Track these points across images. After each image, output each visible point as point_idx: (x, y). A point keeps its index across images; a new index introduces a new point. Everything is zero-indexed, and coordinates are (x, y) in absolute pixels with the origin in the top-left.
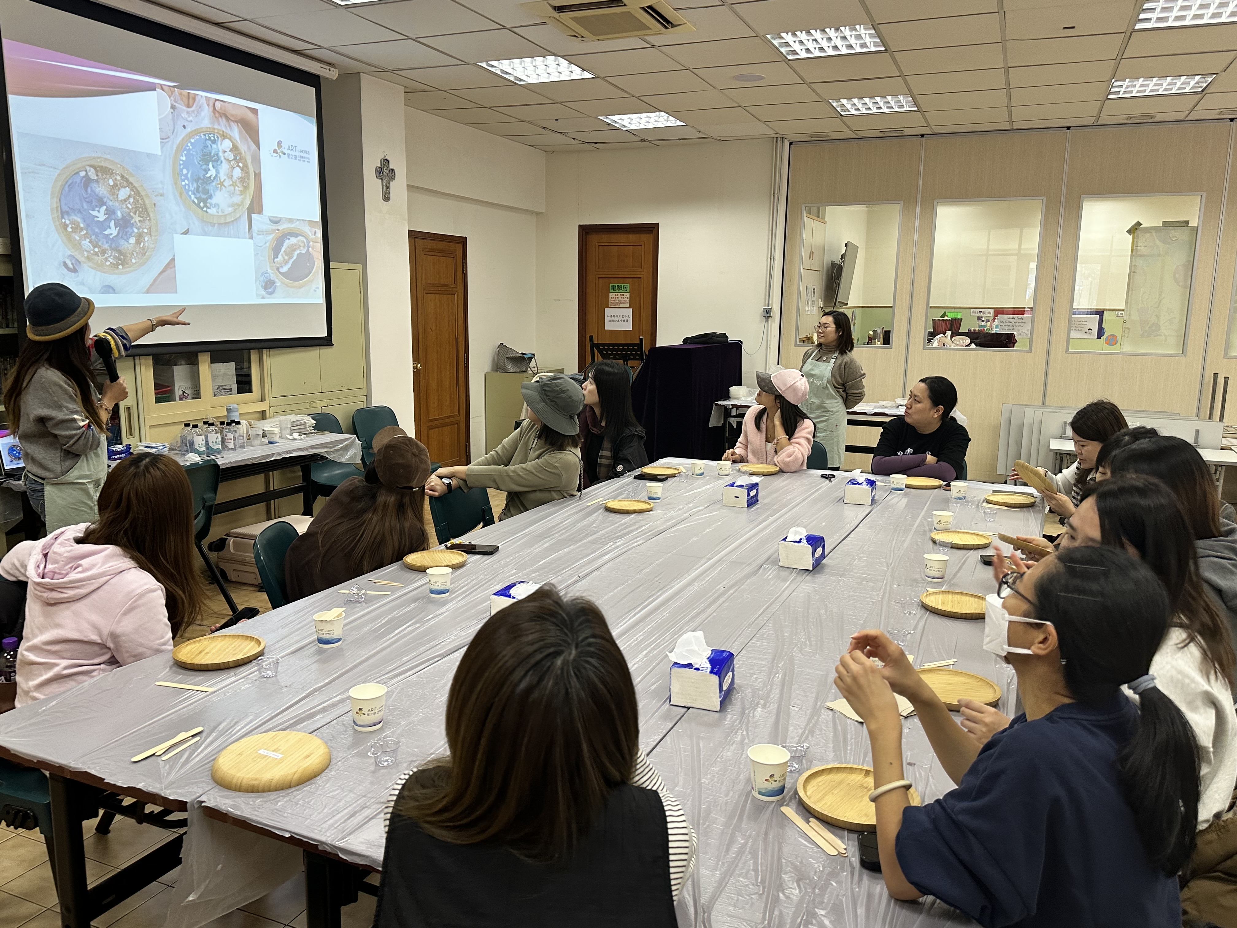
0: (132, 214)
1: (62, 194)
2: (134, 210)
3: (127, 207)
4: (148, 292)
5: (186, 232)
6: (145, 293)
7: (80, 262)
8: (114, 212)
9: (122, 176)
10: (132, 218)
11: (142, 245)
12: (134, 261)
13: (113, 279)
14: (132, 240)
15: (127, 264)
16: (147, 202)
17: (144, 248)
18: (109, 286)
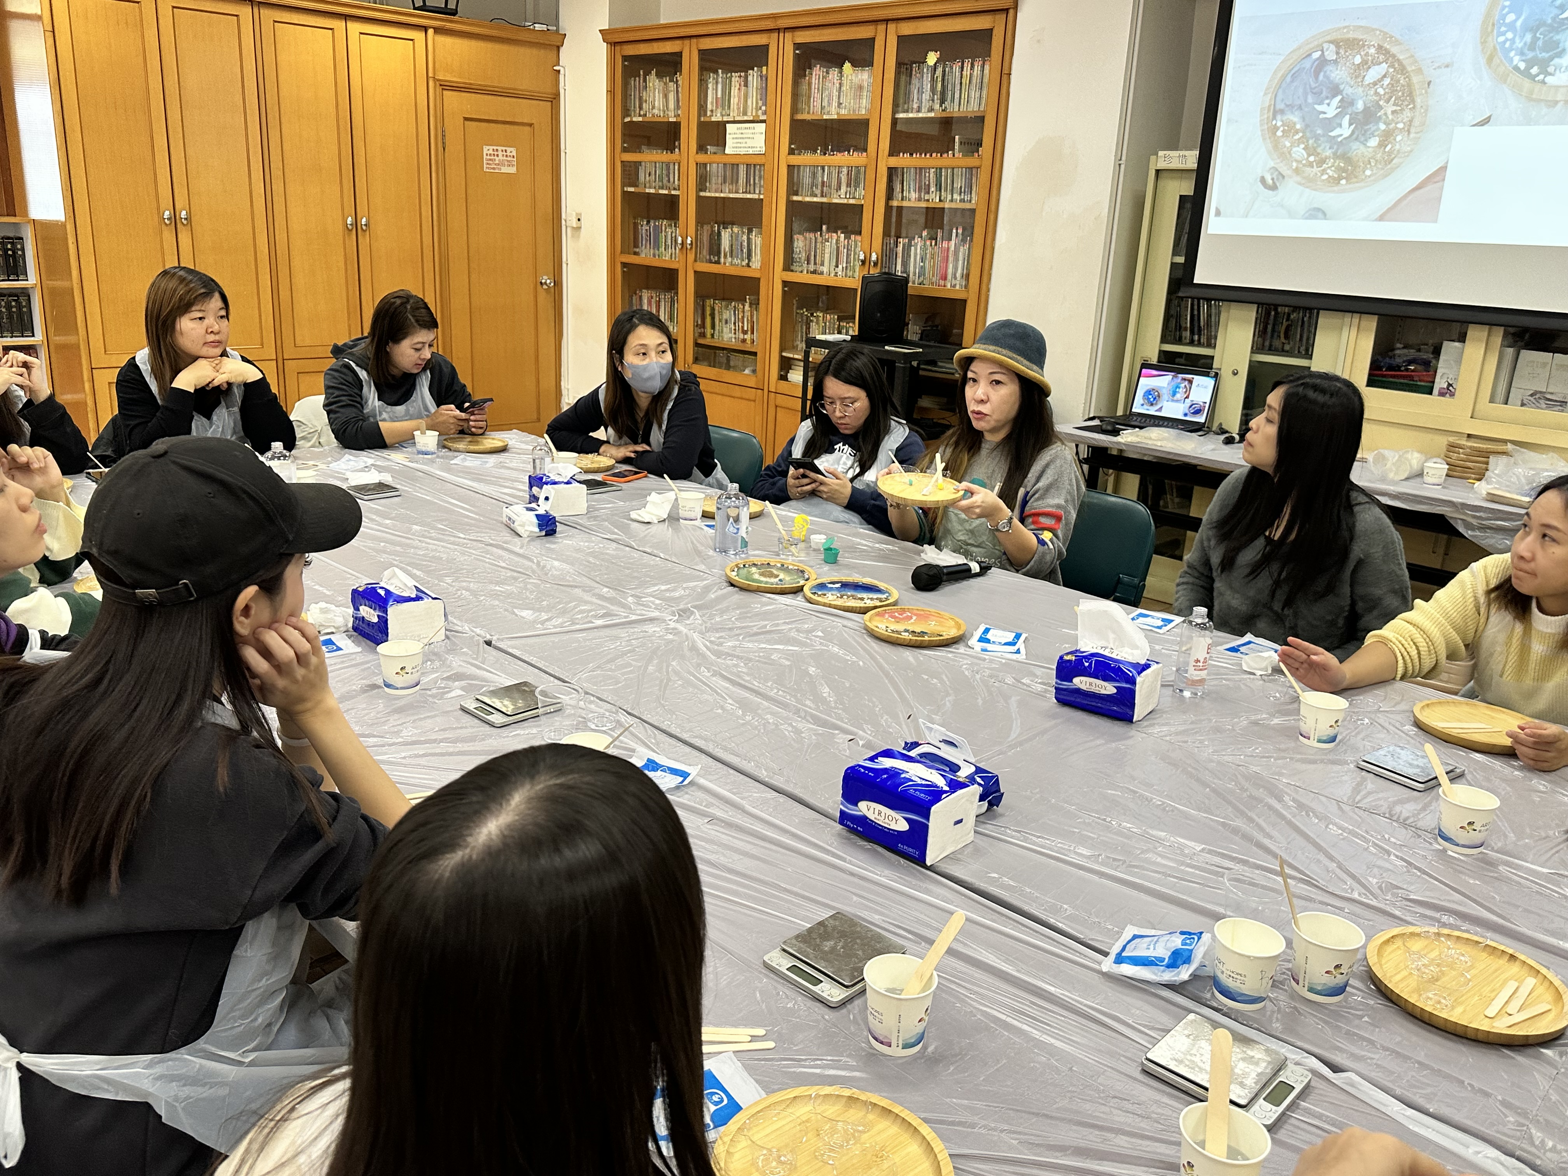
0: (1381, 103)
1: (1280, 87)
2: (1387, 96)
3: (1376, 93)
4: (1381, 218)
5: (1486, 122)
6: (1376, 220)
7: (1283, 177)
8: (1352, 103)
9: (1380, 47)
10: (1381, 108)
11: (1387, 149)
12: (1368, 173)
13: (1327, 199)
14: (1373, 142)
15: (1356, 177)
16: (1415, 79)
17: (1390, 153)
18: (1319, 210)
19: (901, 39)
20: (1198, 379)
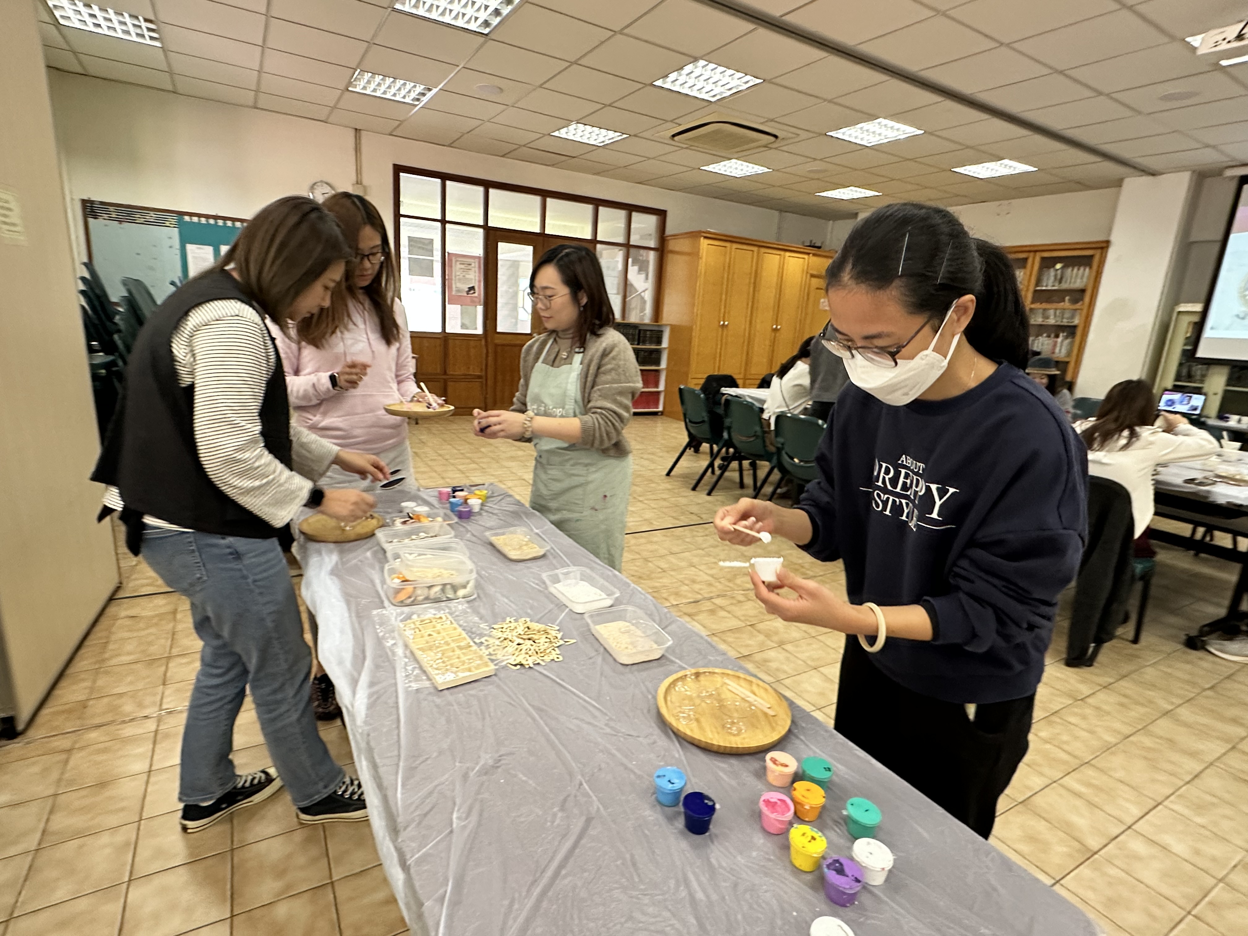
19: (1043, 259)
20: (1195, 396)
